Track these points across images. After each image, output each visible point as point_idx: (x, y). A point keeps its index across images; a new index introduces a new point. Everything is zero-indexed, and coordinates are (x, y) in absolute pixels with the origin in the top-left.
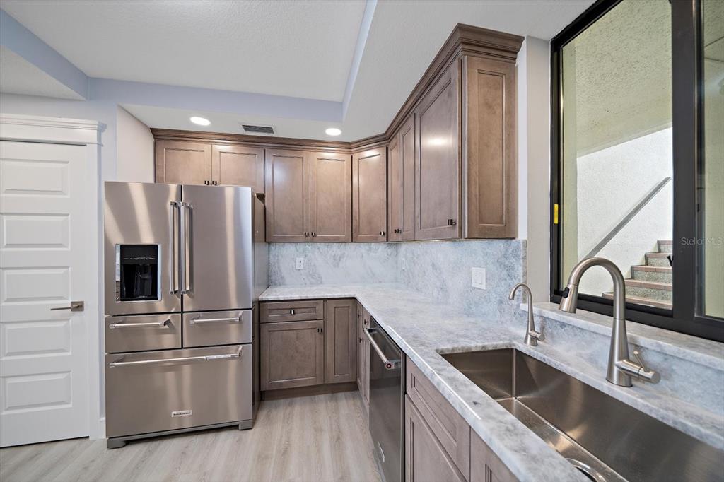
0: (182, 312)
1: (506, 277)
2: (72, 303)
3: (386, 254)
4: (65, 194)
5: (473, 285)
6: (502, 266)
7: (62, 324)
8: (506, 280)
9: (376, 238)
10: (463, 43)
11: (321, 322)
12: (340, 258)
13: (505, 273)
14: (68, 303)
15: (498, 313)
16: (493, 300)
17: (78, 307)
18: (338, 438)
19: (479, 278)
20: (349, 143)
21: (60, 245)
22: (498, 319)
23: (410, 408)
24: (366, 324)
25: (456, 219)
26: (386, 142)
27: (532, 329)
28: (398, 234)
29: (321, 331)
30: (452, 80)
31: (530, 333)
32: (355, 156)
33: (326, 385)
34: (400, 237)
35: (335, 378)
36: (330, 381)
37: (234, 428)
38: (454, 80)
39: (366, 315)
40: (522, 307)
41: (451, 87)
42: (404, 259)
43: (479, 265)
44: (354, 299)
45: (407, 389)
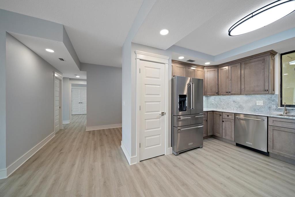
0: (191, 114)
7: (158, 120)
8: (272, 103)
13: (271, 101)
14: (161, 113)
16: (266, 107)
17: (163, 114)
19: (260, 103)
23: (273, 127)
24: (228, 116)
25: (268, 90)
26: (217, 67)
27: (286, 111)
28: (228, 93)
29: (207, 120)
30: (266, 60)
31: (285, 112)
32: (206, 70)
33: (207, 136)
34: (229, 94)
35: (209, 134)
36: (208, 135)
37: (199, 148)
38: (267, 60)
39: (228, 114)
40: (279, 108)
41: (264, 61)
42: (213, 101)
43: (260, 100)
44: (213, 111)
45: (269, 124)
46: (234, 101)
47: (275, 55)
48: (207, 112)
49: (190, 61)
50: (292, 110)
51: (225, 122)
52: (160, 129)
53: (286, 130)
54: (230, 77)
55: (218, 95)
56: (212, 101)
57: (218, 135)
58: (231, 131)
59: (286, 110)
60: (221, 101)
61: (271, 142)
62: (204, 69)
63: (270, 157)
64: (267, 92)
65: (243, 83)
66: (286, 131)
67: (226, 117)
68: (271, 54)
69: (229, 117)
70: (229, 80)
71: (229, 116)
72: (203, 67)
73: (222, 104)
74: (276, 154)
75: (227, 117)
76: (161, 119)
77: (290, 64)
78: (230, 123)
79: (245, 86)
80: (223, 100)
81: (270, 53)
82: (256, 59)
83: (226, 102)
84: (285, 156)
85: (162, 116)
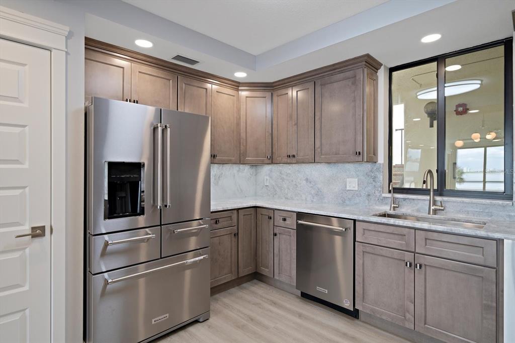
0: (161, 225)
1: (372, 182)
2: (33, 229)
3: (249, 174)
4: (21, 102)
5: (348, 189)
6: (370, 177)
7: (16, 255)
8: (372, 183)
9: (263, 161)
10: (366, 62)
11: (235, 228)
12: (219, 177)
13: (371, 180)
14: (26, 229)
15: (367, 201)
16: (363, 194)
17: (38, 232)
18: (275, 303)
19: (352, 184)
20: (239, 83)
21: (16, 162)
22: (366, 204)
23: (363, 246)
24: (284, 220)
25: (361, 152)
26: (272, 88)
27: (393, 204)
28: (292, 159)
29: (236, 235)
30: (357, 78)
31: (392, 206)
32: (244, 94)
33: (238, 278)
34: (294, 160)
35: (244, 272)
36: (241, 275)
37: (197, 322)
38: (359, 78)
39: (284, 214)
40: (384, 195)
41: (354, 80)
42: (268, 177)
43: (353, 177)
44: (256, 207)
45: (357, 240)
46: (307, 180)
47: (377, 70)
48: (238, 210)
49: (178, 58)
50: (405, 199)
51: (278, 235)
52: (26, 288)
53: (385, 251)
54: (295, 117)
55: (272, 163)
56: (265, 178)
57: (265, 271)
58: (291, 260)
59: (394, 200)
60: (283, 179)
61: (359, 283)
62: (238, 90)
63: (360, 321)
64: (360, 158)
65: (318, 134)
66: (384, 254)
67: (281, 223)
68: (366, 64)
69: (287, 222)
70: (293, 123)
71: (287, 218)
72: (237, 85)
73: (285, 186)
74: (368, 312)
75: (282, 221)
76: (27, 250)
77: (419, 97)
78: (288, 237)
79: (323, 141)
80: (287, 176)
81: (364, 63)
82: (342, 75)
83: (292, 181)
84: (384, 318)
85: (37, 240)
